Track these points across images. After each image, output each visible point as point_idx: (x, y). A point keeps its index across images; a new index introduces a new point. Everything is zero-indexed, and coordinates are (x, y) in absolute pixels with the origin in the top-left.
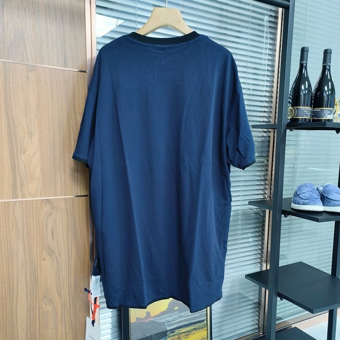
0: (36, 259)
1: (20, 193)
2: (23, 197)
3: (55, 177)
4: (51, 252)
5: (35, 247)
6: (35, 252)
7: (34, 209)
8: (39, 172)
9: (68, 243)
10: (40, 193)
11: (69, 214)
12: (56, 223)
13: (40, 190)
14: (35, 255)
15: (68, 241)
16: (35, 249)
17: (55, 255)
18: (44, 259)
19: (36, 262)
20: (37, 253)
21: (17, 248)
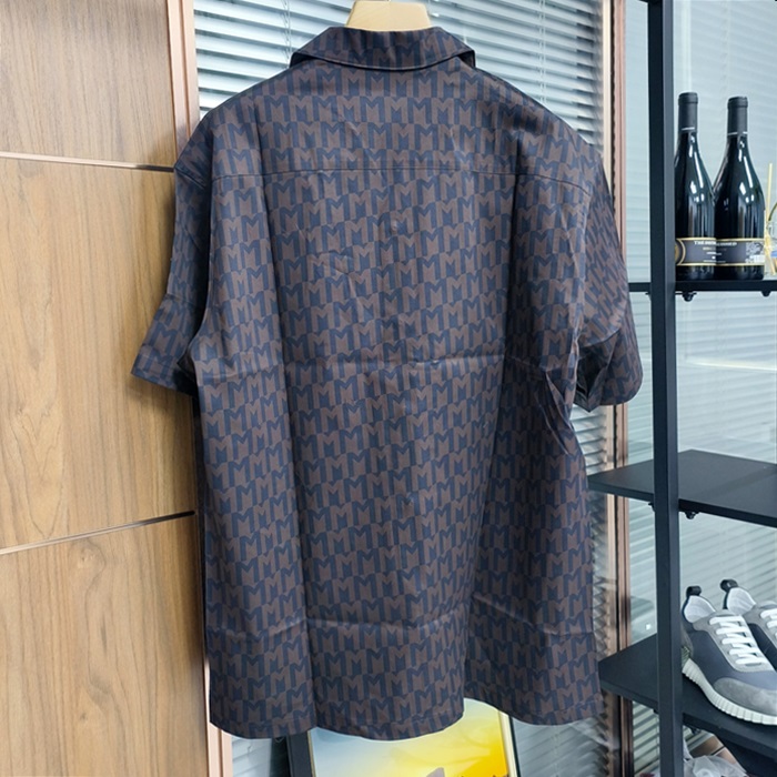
0: (60, 720)
1: (10, 532)
2: (20, 540)
3: (105, 472)
4: (101, 693)
6: (59, 698)
7: (52, 573)
8: (61, 464)
9: (146, 657)
10: (64, 523)
11: (147, 572)
12: (111, 603)
13: (65, 513)
14: (59, 707)
15: (146, 652)
16: (58, 691)
17: (113, 697)
18: (83, 717)
19: (60, 729)
20: (63, 702)
21: (8, 694)
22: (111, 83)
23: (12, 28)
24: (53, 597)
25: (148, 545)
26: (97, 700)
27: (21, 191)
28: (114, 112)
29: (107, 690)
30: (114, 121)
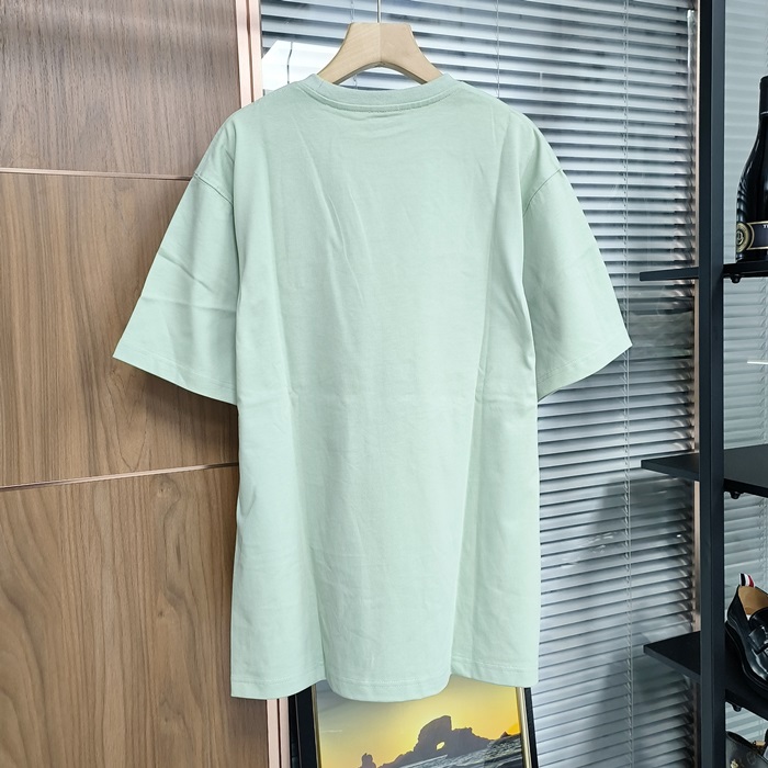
0: (142, 614)
1: (104, 464)
2: (112, 473)
3: (180, 423)
4: (176, 597)
5: (141, 586)
6: (141, 596)
7: (137, 498)
8: (145, 414)
9: (213, 574)
10: (147, 461)
11: (215, 507)
12: (184, 528)
13: (147, 456)
14: (141, 604)
15: (213, 570)
16: (141, 591)
17: (186, 603)
18: (161, 614)
19: (143, 621)
20: (144, 599)
21: (102, 588)
22: (190, 113)
23: (111, 77)
24: (138, 518)
25: (216, 485)
26: (172, 602)
27: (116, 202)
28: (192, 136)
29: (181, 596)
30: (191, 145)
